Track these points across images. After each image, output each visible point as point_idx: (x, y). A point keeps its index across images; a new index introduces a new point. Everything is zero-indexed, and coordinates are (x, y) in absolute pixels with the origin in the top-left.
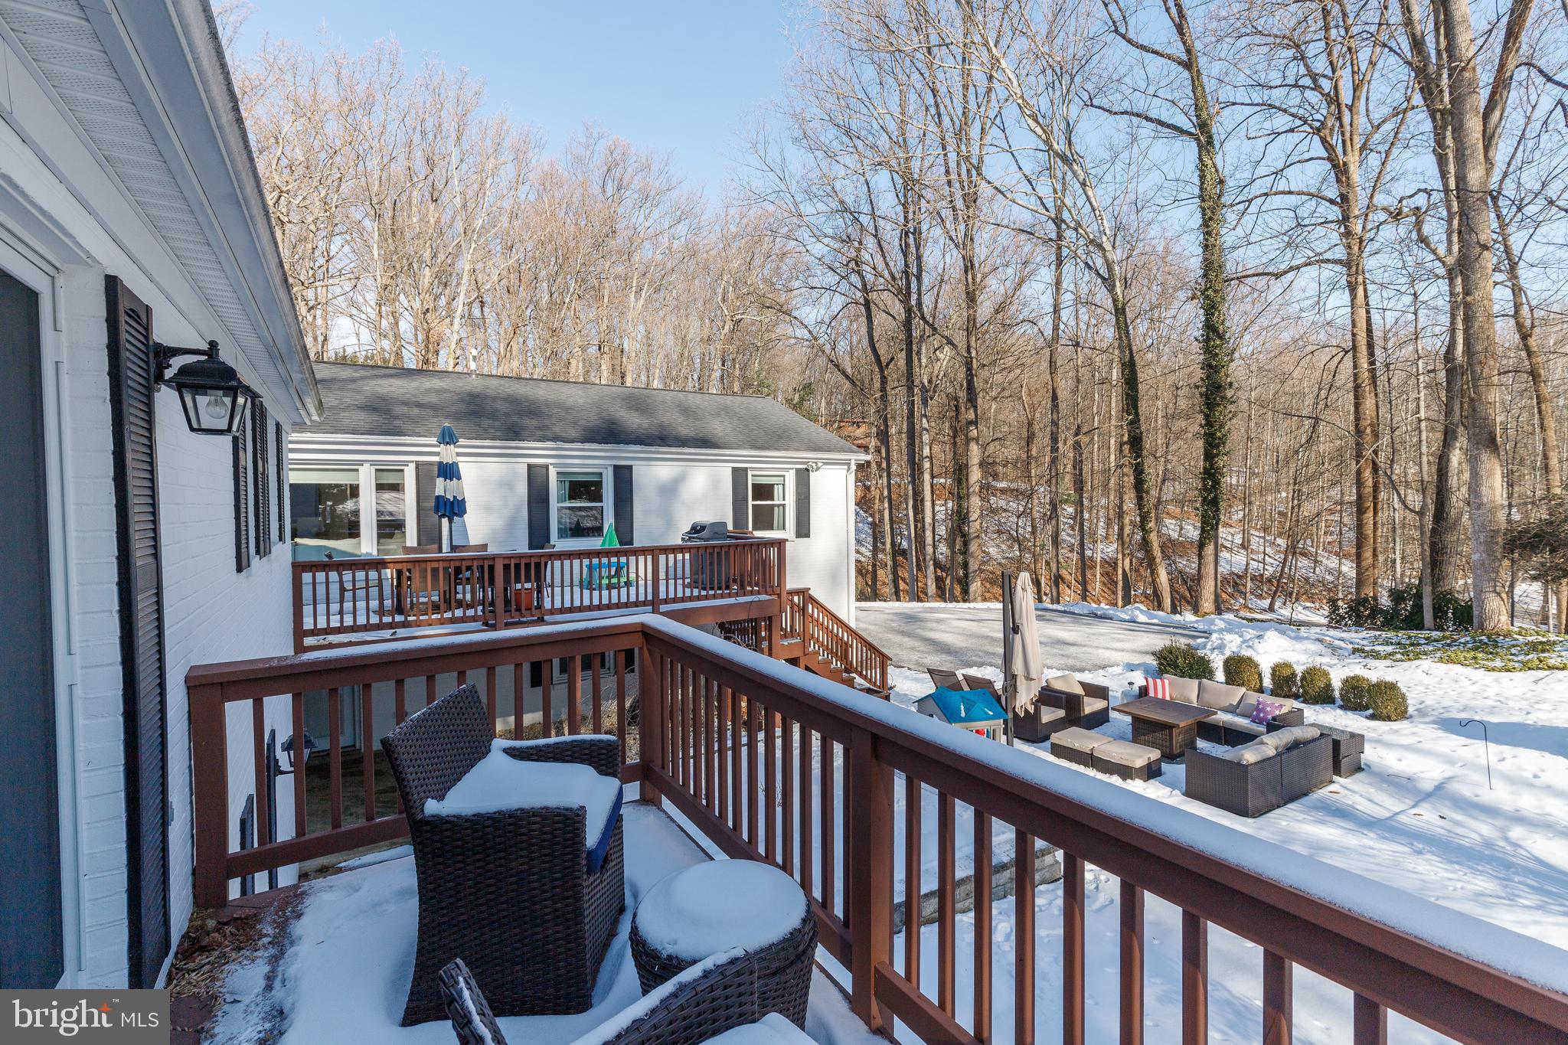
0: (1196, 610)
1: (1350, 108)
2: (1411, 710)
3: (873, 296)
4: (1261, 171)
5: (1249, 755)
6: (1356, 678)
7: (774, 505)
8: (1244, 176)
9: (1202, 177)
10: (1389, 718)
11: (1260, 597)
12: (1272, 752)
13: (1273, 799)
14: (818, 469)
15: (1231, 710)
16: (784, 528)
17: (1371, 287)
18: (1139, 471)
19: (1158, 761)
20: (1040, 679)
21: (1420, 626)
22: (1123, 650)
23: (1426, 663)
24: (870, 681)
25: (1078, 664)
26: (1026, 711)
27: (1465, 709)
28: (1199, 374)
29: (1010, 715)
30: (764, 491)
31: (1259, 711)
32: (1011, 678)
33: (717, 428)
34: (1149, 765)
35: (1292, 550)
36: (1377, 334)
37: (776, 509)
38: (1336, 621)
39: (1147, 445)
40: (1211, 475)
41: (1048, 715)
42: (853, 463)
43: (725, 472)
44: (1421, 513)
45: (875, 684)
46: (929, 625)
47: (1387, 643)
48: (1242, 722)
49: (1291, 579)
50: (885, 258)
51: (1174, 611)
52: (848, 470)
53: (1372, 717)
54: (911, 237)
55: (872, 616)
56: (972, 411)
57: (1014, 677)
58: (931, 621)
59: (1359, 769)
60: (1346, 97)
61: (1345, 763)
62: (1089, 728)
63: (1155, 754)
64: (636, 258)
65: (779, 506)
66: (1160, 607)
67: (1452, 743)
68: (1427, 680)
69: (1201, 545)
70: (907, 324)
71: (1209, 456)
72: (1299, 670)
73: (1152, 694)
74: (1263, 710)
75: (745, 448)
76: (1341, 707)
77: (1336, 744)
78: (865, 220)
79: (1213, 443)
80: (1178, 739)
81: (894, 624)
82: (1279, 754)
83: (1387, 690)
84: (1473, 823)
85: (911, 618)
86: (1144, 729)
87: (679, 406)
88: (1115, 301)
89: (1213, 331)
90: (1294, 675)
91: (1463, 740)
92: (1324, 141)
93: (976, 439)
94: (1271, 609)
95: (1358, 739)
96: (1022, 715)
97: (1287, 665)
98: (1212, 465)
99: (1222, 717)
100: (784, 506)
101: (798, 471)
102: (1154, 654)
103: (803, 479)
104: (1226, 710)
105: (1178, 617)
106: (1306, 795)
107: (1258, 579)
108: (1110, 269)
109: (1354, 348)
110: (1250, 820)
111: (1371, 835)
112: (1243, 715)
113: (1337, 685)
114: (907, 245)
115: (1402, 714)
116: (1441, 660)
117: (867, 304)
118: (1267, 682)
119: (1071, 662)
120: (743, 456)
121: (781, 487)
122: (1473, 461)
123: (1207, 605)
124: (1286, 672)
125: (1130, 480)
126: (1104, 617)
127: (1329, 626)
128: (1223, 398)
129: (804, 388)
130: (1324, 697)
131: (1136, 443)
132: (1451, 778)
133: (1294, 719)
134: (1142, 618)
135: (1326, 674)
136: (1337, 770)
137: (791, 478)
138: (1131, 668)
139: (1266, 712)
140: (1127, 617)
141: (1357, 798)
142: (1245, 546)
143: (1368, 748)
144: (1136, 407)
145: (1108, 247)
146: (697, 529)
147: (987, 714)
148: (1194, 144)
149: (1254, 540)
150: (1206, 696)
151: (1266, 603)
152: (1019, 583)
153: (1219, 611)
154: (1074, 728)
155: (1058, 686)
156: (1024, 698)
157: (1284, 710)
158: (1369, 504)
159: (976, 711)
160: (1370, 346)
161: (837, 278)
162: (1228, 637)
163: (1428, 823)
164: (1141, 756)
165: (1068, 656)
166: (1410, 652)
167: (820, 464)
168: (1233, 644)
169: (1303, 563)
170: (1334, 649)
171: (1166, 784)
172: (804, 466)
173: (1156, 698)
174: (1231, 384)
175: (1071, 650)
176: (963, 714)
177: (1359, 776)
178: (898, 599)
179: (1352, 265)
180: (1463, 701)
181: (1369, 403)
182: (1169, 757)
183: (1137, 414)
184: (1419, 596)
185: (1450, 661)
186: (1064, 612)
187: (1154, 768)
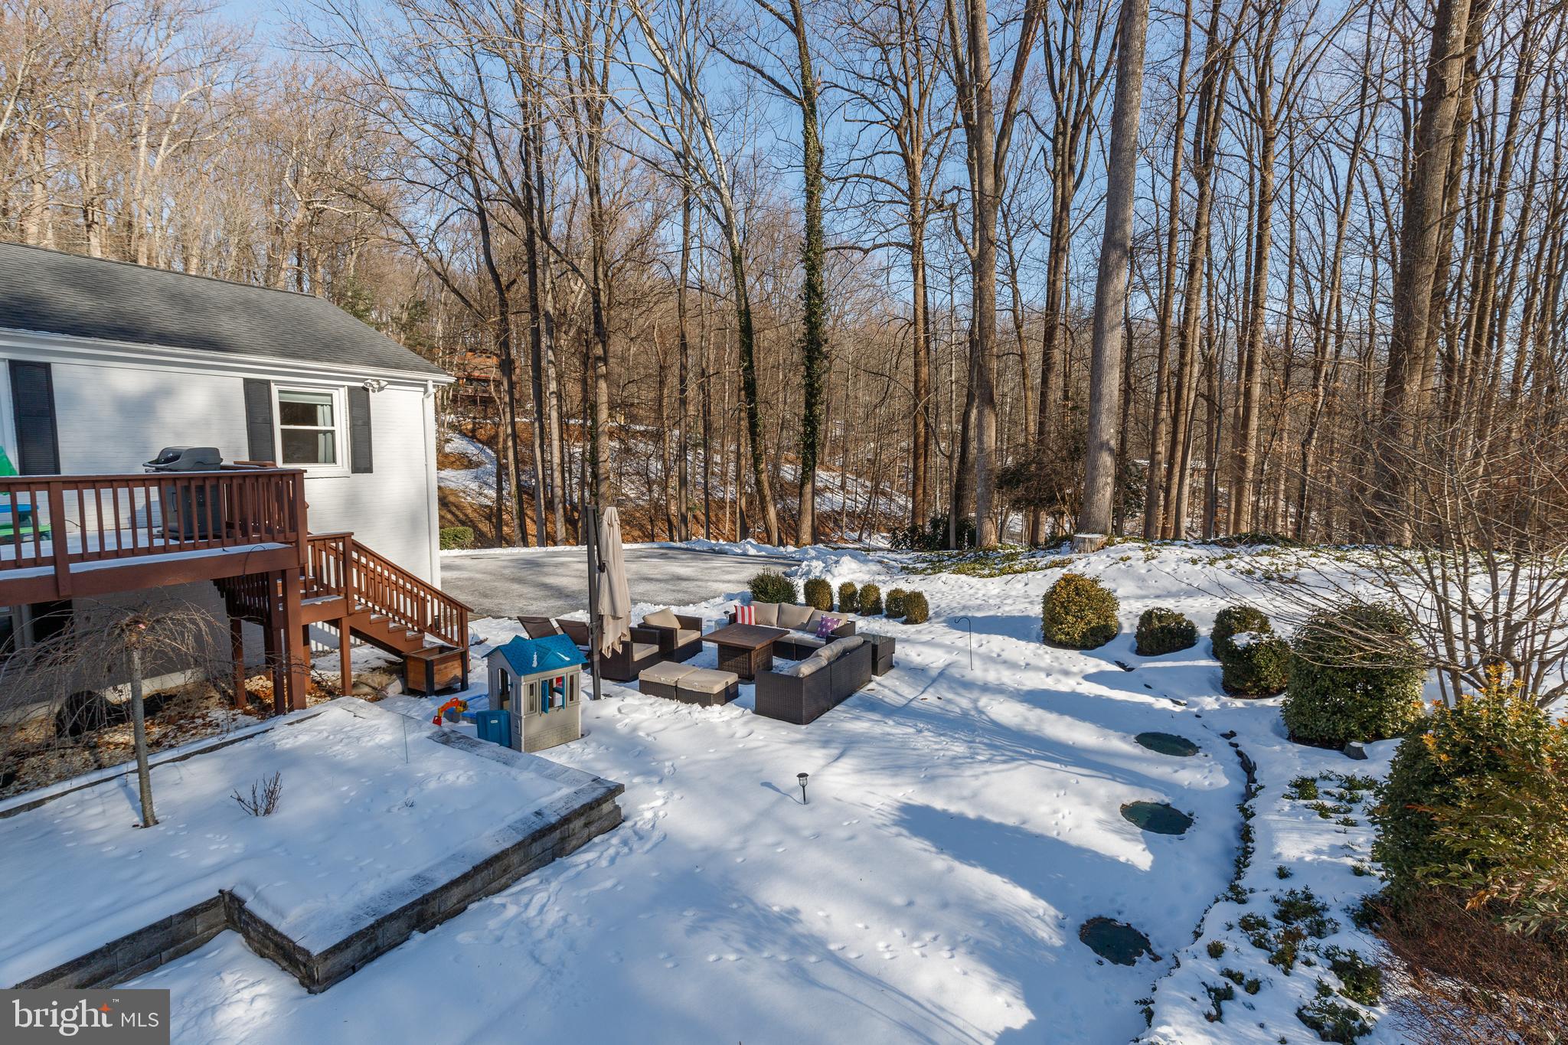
0: (797, 544)
1: (917, 113)
2: (931, 613)
3: (486, 205)
4: (856, 154)
5: (806, 669)
6: (897, 591)
7: (318, 432)
8: (843, 155)
9: (807, 144)
10: (916, 622)
11: (852, 530)
12: (824, 663)
13: (823, 704)
14: (381, 389)
15: (802, 628)
16: (334, 461)
17: (928, 271)
18: (752, 415)
19: (736, 684)
20: (628, 617)
21: (947, 548)
22: (729, 582)
23: (944, 575)
24: (445, 638)
25: (686, 597)
26: (614, 650)
27: (964, 608)
28: (803, 328)
29: (596, 658)
30: (300, 413)
31: (822, 626)
32: (598, 618)
33: (226, 326)
34: (727, 689)
35: (876, 491)
36: (930, 310)
37: (321, 437)
38: (896, 545)
39: (760, 391)
40: (810, 421)
41: (640, 652)
42: (430, 384)
43: (233, 384)
44: (950, 458)
45: (451, 641)
46: (546, 569)
47: (924, 561)
48: (809, 637)
49: (874, 515)
50: (501, 163)
51: (781, 543)
52: (426, 392)
53: (905, 623)
54: (531, 143)
55: (482, 564)
56: (600, 346)
57: (601, 617)
58: (549, 565)
59: (892, 667)
60: (915, 104)
61: (881, 664)
62: (679, 661)
63: (732, 678)
64: (147, 96)
65: (325, 432)
66: (770, 542)
67: (955, 637)
68: (945, 588)
69: (802, 485)
70: (530, 244)
71: (809, 405)
72: (859, 587)
73: (740, 621)
74: (825, 626)
75: (264, 354)
76: (888, 617)
77: (875, 648)
78: (478, 114)
79: (812, 393)
80: (756, 660)
81: (507, 571)
82: (830, 664)
83: (916, 598)
84: (958, 699)
85: (532, 564)
86: (730, 655)
87: (161, 290)
88: (732, 249)
89: (812, 291)
90: (855, 592)
91: (959, 633)
92: (900, 139)
93: (606, 377)
94: (860, 540)
95: (892, 641)
96: (609, 656)
97: (851, 585)
98: (811, 412)
99: (795, 635)
100: (332, 432)
101: (351, 390)
102: (749, 583)
103: (359, 400)
104: (798, 629)
105: (782, 549)
106: (850, 695)
107: (851, 515)
108: (728, 216)
109: (915, 323)
110: (804, 727)
111: (891, 722)
112: (811, 632)
113: (884, 596)
114: (528, 153)
115: (924, 617)
116: (954, 572)
117: (481, 214)
118: (836, 601)
119: (680, 596)
120: (263, 365)
121: (327, 409)
122: (980, 413)
123: (806, 536)
124: (850, 591)
125: (744, 424)
126: (722, 552)
127: (889, 550)
128: (820, 353)
129: (415, 307)
130: (873, 609)
131: (750, 388)
132: (949, 665)
133: (849, 630)
134: (752, 551)
135: (877, 589)
136: (875, 672)
137: (341, 400)
138: (730, 597)
139: (828, 628)
140: (739, 551)
141: (886, 691)
142: (843, 487)
143: (898, 647)
144: (750, 354)
145: (726, 193)
146: (170, 457)
147: (562, 660)
148: (799, 109)
149: (849, 483)
150: (784, 618)
151: (856, 535)
152: (605, 518)
153: (815, 540)
154: (665, 663)
155: (655, 622)
156: (611, 639)
157: (841, 624)
158: (922, 451)
159: (550, 659)
160: (926, 322)
161: (445, 177)
162: (815, 563)
163: (930, 704)
164: (718, 681)
165: (679, 591)
166: (936, 567)
167: (383, 383)
168: (817, 568)
169: (882, 500)
170: (889, 568)
171: (740, 705)
172: (361, 385)
173: (743, 624)
174: (826, 341)
175: (684, 584)
176: (535, 664)
177: (892, 672)
178: (526, 544)
179: (914, 248)
180: (963, 602)
181: (924, 370)
182: (746, 678)
183: (751, 362)
184: (948, 524)
185: (960, 572)
186: (687, 549)
187: (732, 691)
